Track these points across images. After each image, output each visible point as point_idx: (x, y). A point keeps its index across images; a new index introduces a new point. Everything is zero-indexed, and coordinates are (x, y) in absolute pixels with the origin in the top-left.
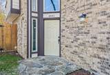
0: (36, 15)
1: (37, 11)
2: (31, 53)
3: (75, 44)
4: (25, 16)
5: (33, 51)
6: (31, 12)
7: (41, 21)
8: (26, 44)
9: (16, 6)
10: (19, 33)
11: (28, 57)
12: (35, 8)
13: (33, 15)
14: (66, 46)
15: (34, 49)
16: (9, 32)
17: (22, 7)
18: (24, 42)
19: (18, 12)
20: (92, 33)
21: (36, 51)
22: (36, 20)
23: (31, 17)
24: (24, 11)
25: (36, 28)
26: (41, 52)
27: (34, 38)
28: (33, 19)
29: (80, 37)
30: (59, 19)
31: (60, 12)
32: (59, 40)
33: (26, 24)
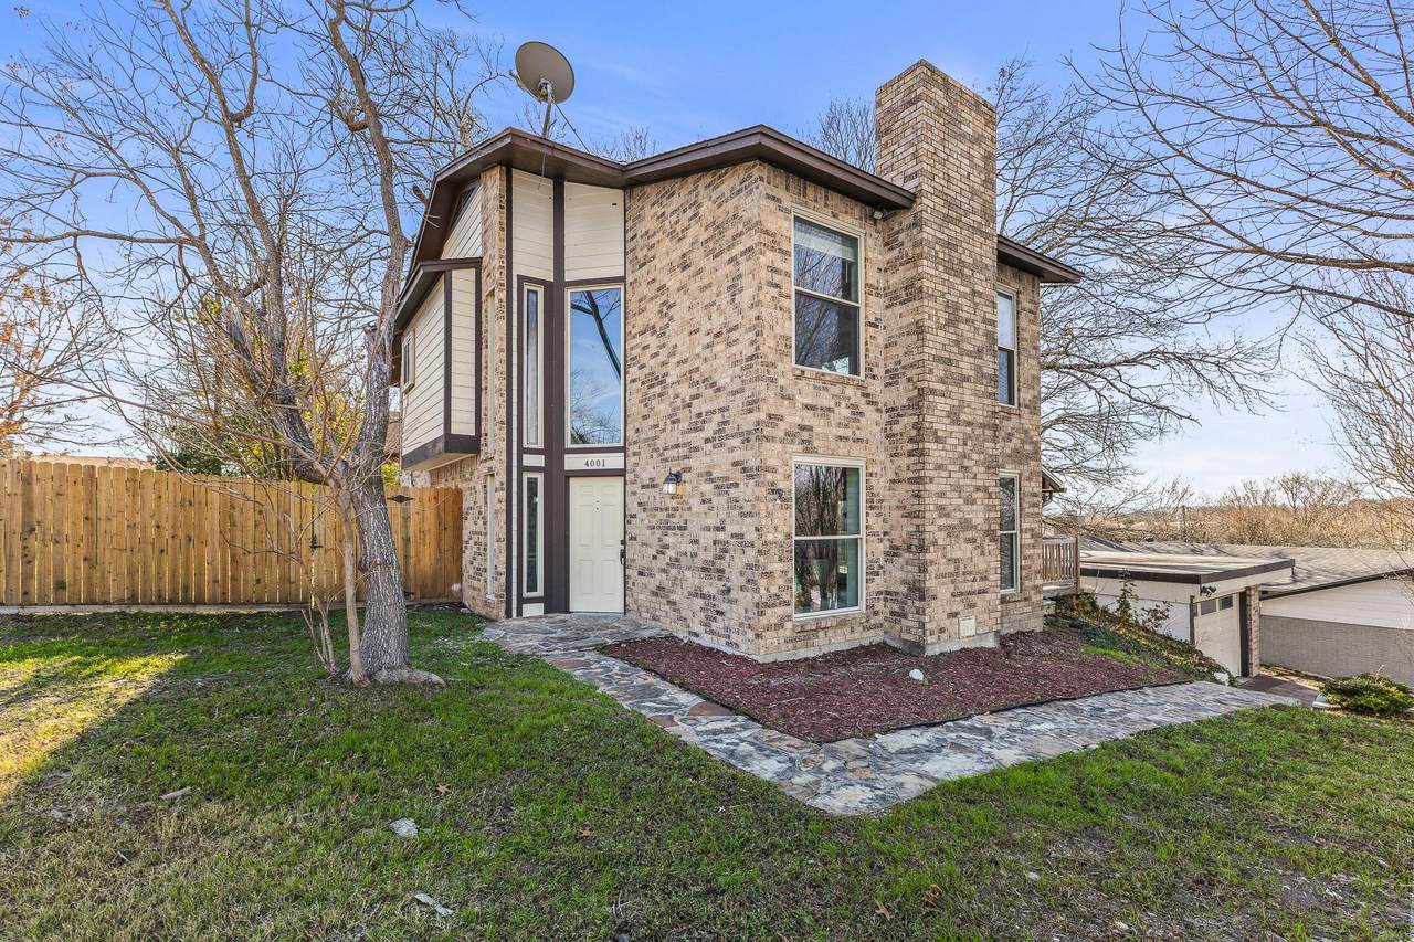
0: (539, 461)
1: (540, 445)
2: (522, 601)
3: (662, 562)
4: (500, 467)
5: (526, 594)
6: (522, 451)
7: (558, 483)
8: (502, 569)
9: (463, 425)
10: (469, 526)
11: (508, 615)
12: (535, 436)
13: (528, 460)
14: (641, 574)
15: (532, 587)
16: (430, 521)
17: (488, 426)
18: (495, 559)
19: (471, 445)
20: (693, 529)
21: (540, 592)
22: (540, 477)
23: (522, 469)
24: (494, 444)
25: (540, 500)
26: (557, 599)
27: (532, 548)
28: (526, 476)
29: (669, 540)
30: (621, 473)
31: (623, 449)
32: (623, 554)
33: (503, 495)
